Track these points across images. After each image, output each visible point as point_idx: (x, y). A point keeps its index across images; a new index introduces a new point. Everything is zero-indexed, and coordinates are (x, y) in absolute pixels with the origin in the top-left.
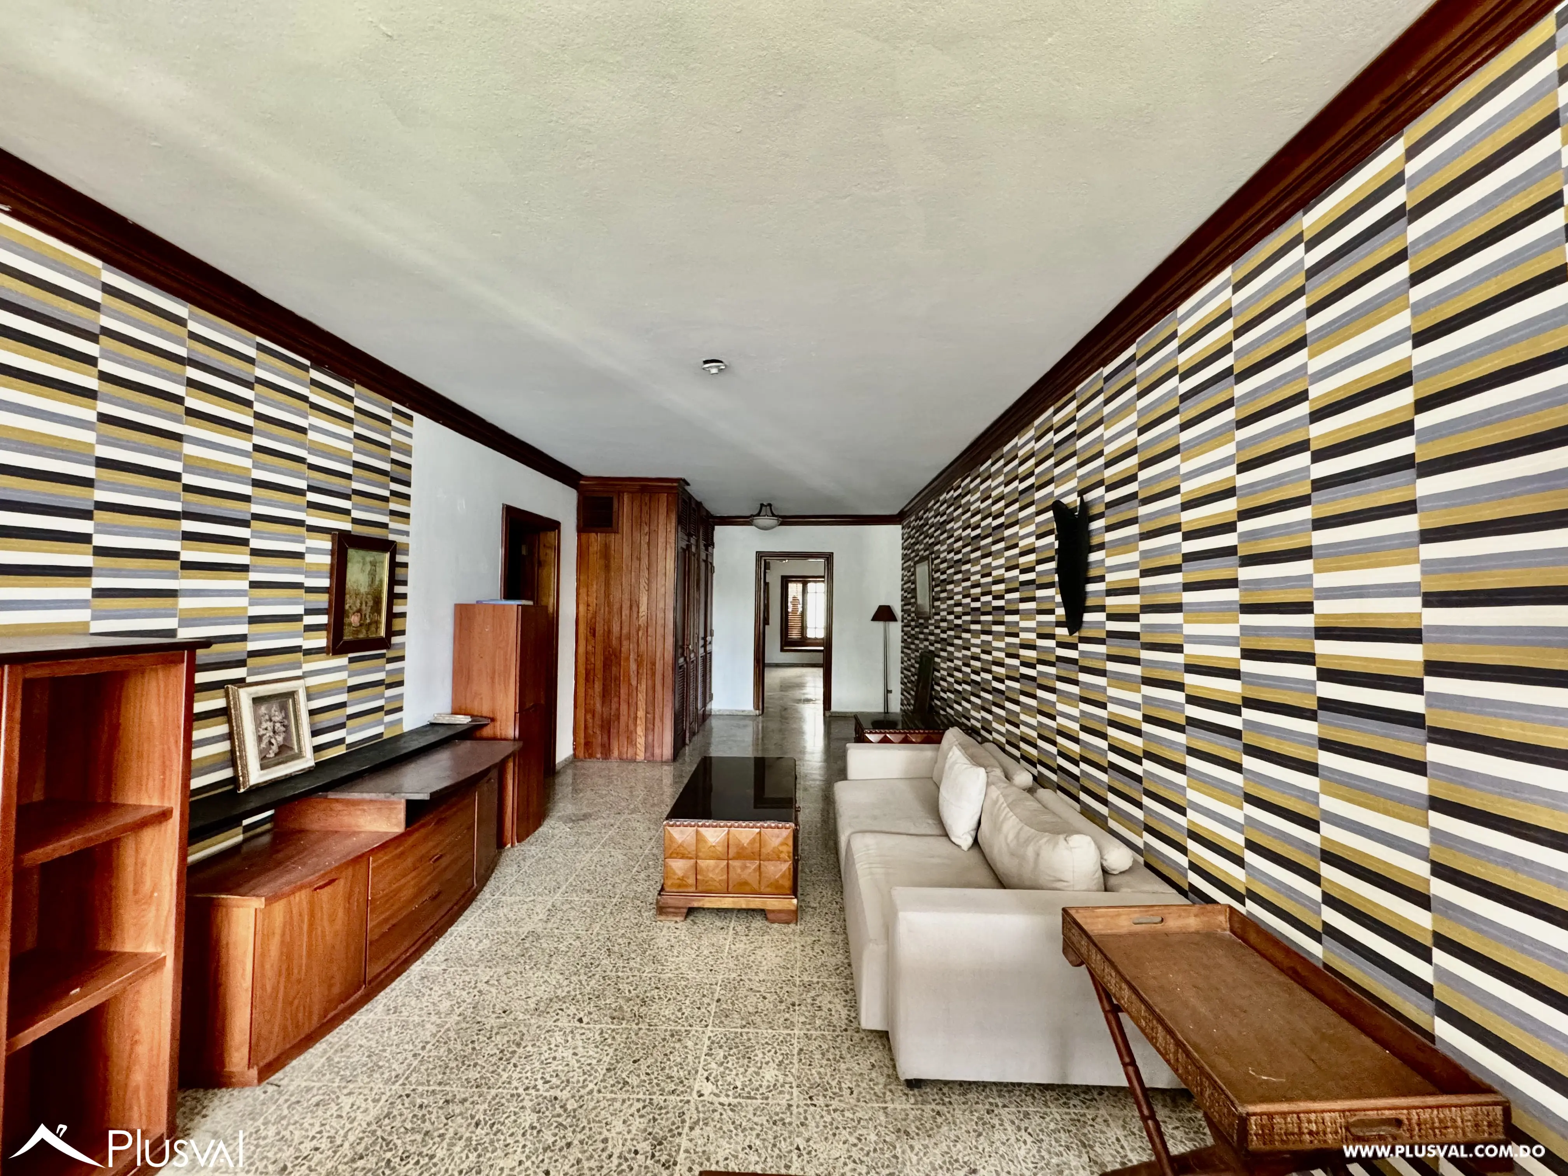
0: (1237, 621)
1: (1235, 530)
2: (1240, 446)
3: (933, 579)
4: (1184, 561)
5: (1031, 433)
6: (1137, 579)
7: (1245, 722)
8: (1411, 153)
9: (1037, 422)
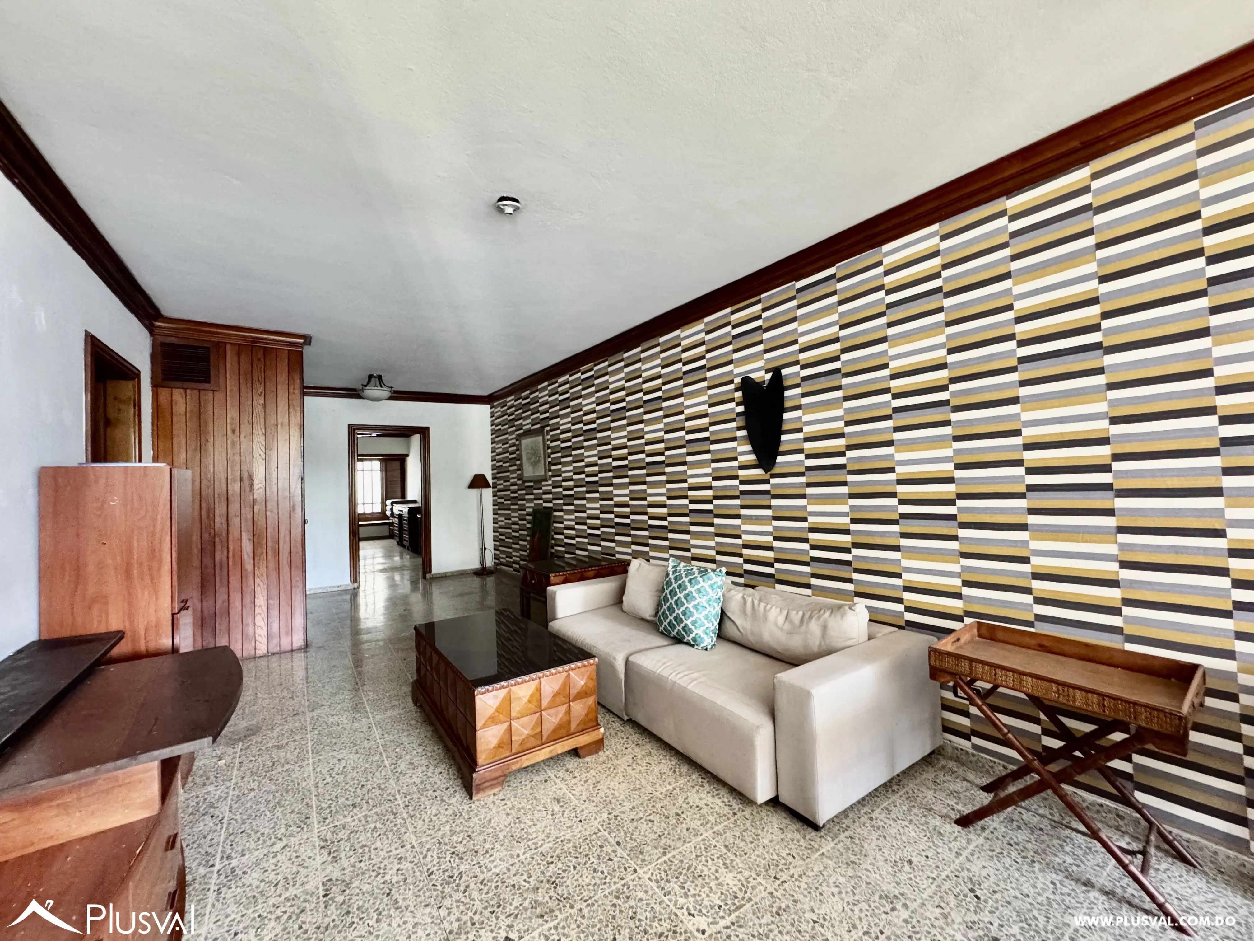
0: (951, 447)
1: (948, 390)
2: (949, 337)
3: (549, 448)
4: (894, 412)
5: (701, 326)
6: (843, 428)
7: (959, 509)
8: (1095, 176)
9: (707, 320)
